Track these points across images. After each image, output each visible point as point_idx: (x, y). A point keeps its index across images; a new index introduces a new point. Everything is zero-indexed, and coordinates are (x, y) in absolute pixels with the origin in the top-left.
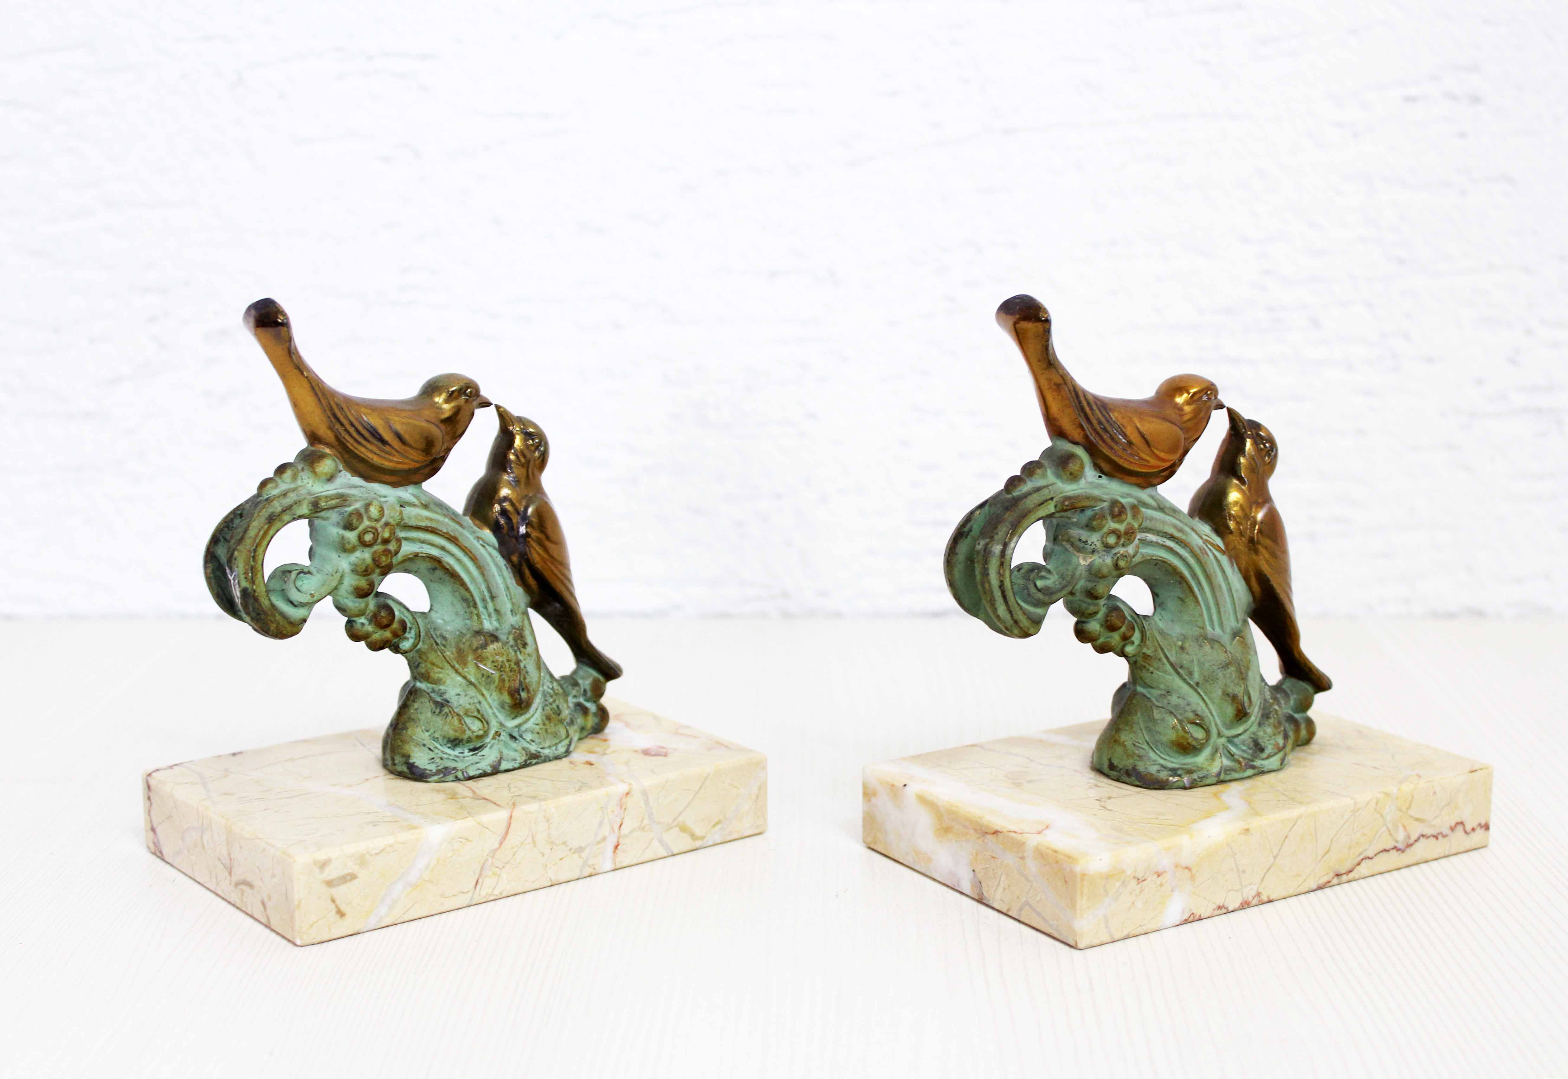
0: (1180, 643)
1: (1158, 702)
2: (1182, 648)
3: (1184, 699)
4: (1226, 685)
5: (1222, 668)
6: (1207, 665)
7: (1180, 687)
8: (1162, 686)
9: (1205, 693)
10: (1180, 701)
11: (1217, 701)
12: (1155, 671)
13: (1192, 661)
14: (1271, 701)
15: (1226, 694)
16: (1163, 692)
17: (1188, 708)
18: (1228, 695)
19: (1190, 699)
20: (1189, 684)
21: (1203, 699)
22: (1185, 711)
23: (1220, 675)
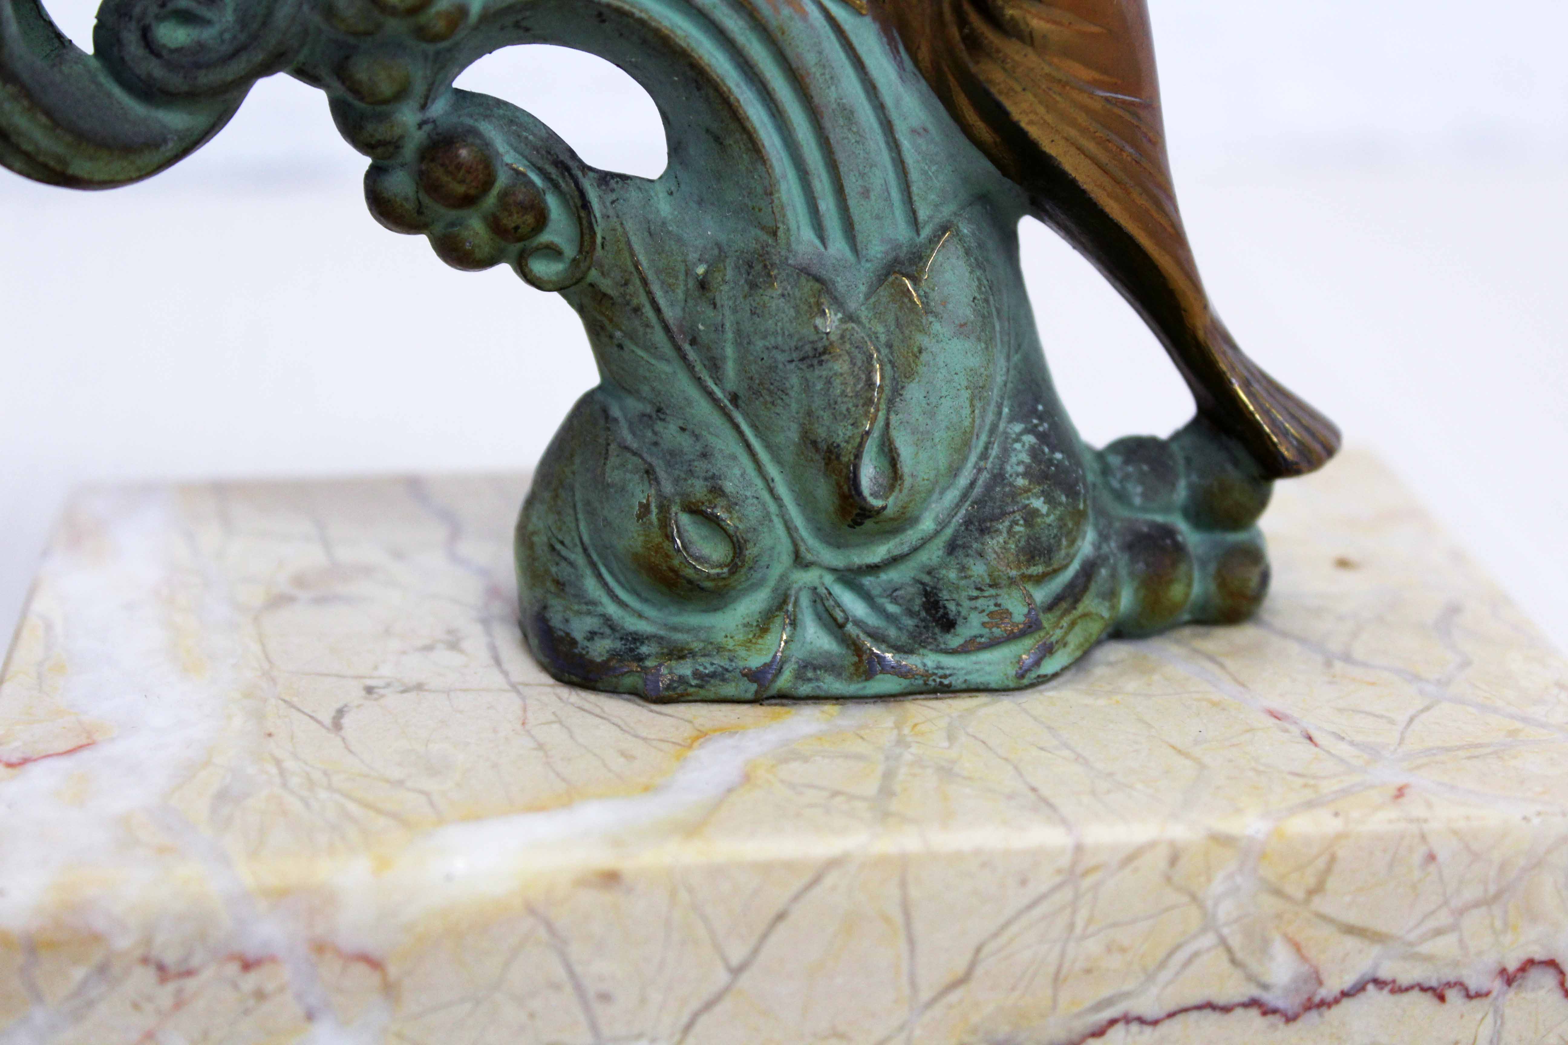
0: (701, 270)
1: (634, 434)
2: (703, 285)
3: (697, 437)
4: (809, 413)
5: (802, 360)
6: (760, 344)
7: (689, 402)
8: (645, 390)
9: (754, 427)
10: (685, 442)
11: (788, 456)
12: (628, 344)
13: (720, 328)
14: (1021, 482)
15: (809, 441)
16: (649, 409)
17: (701, 466)
18: (814, 443)
19: (712, 440)
20: (710, 394)
21: (748, 446)
22: (691, 473)
23: (794, 380)
